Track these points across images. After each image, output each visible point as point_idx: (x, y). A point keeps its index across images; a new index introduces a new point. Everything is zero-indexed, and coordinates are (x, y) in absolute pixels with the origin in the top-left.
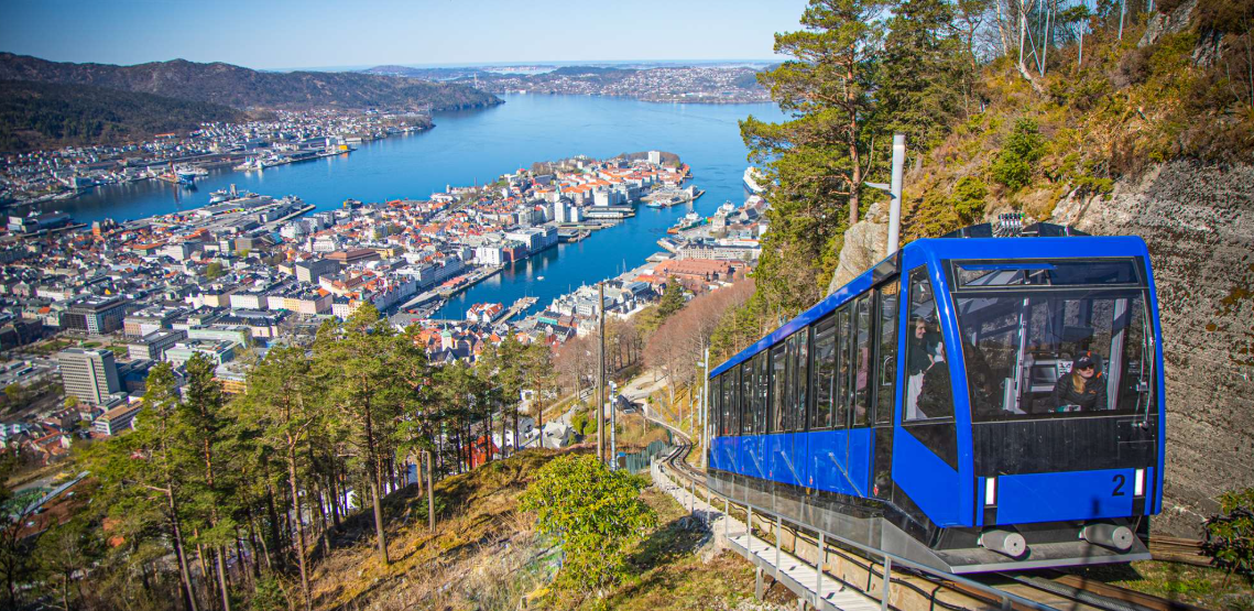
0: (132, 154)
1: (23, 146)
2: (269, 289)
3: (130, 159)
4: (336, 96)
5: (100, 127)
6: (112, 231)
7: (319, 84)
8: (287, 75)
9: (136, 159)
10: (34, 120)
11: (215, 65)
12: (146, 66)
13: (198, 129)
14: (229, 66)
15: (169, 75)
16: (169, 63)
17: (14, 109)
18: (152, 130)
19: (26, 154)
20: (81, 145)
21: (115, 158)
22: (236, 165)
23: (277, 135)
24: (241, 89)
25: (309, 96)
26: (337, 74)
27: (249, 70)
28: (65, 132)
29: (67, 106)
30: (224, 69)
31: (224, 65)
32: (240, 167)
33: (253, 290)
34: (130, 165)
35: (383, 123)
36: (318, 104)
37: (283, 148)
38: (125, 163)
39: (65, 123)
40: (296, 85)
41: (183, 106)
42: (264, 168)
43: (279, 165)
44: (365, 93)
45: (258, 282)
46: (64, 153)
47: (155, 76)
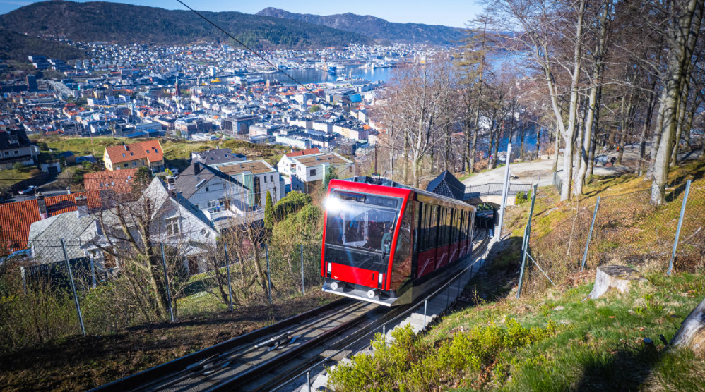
0: (310, 56)
1: (260, 47)
2: (336, 122)
3: (308, 58)
4: (429, 38)
5: (297, 41)
6: (275, 86)
7: (421, 30)
8: (404, 24)
9: (311, 59)
10: (268, 35)
11: (367, 16)
12: (333, 16)
13: (347, 46)
14: (373, 18)
15: (343, 21)
16: (344, 15)
17: (260, 28)
18: (324, 45)
19: (260, 51)
20: (287, 49)
21: (301, 57)
22: (361, 65)
23: (388, 53)
24: (378, 31)
25: (414, 37)
26: (432, 26)
27: (385, 21)
28: (280, 42)
29: (285, 29)
30: (371, 19)
31: (372, 17)
32: (362, 67)
33: (327, 121)
34: (308, 61)
35: (451, 52)
36: (418, 41)
37: (389, 60)
38: (305, 60)
39: (282, 37)
40: (408, 30)
41: (342, 34)
42: (375, 68)
43: (384, 67)
44: (446, 37)
45: (332, 117)
46: (277, 52)
47: (336, 21)
